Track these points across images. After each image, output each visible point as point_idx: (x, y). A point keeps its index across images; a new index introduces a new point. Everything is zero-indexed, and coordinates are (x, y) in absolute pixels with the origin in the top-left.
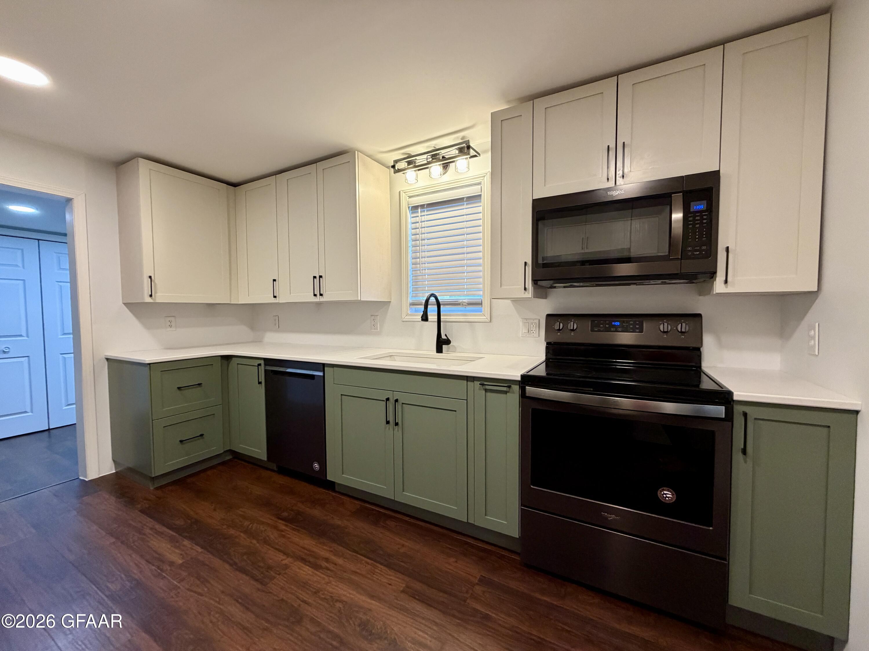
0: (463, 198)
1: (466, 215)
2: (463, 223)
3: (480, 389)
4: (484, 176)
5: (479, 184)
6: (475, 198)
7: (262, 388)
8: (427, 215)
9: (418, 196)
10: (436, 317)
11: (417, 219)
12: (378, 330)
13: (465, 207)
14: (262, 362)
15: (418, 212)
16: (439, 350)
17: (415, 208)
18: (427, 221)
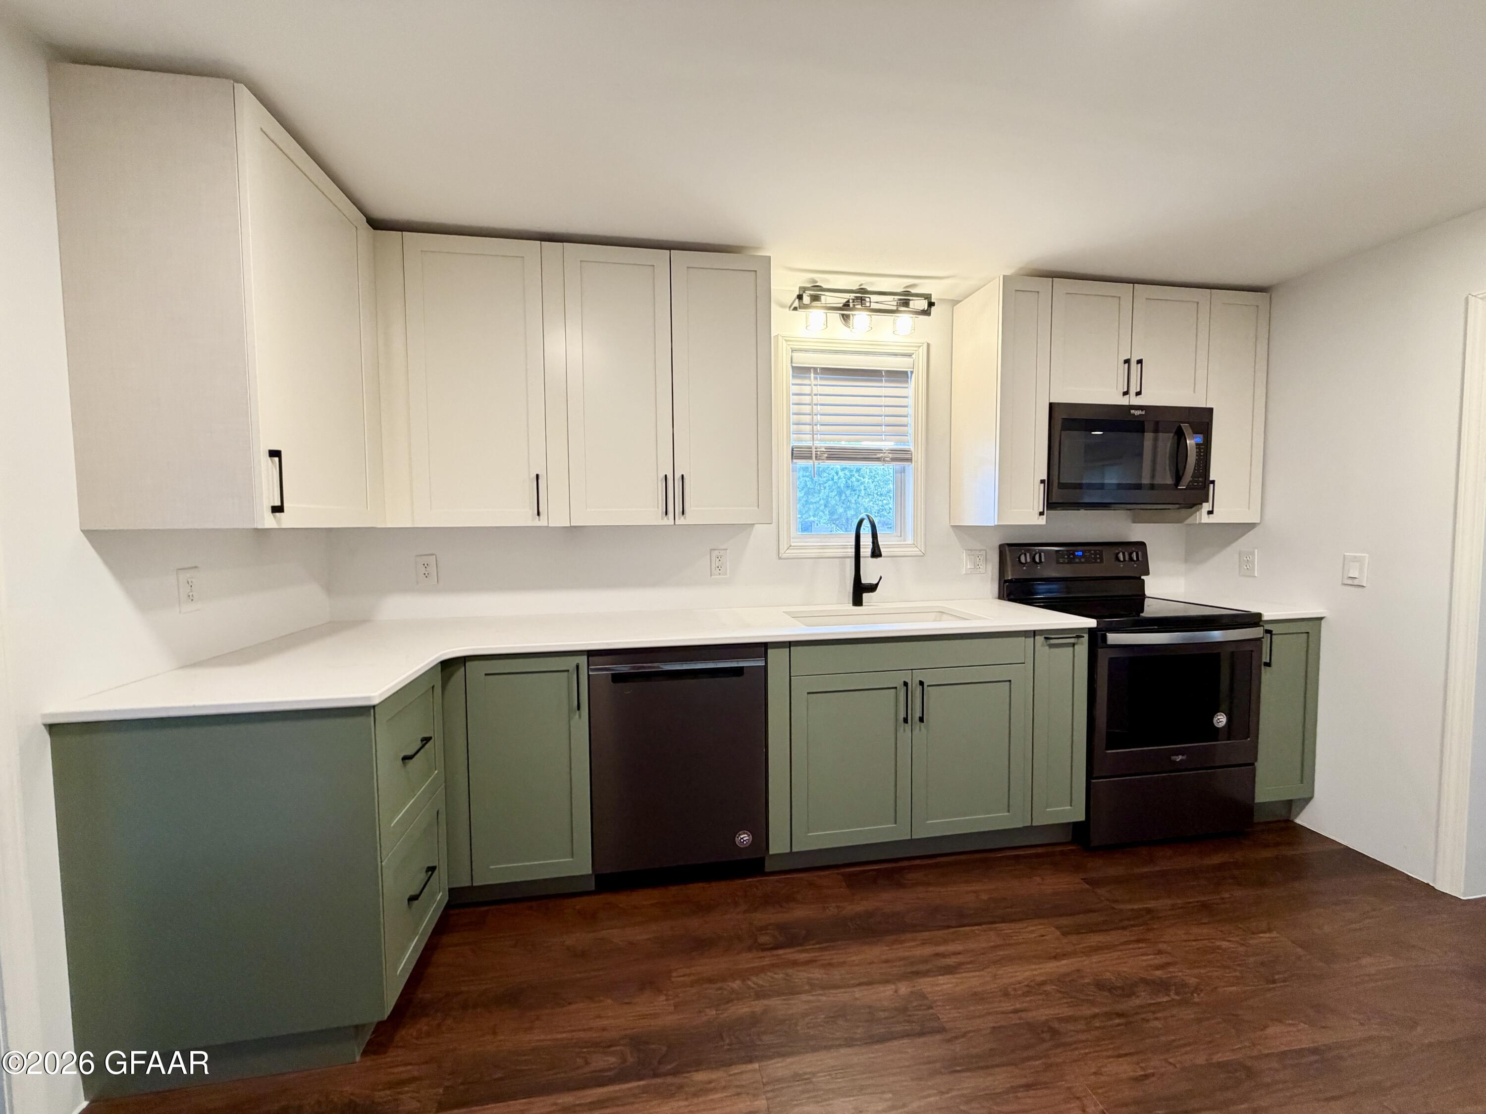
0: (880, 371)
1: (885, 397)
2: (881, 408)
3: (1043, 645)
4: (920, 347)
5: (910, 355)
6: (900, 376)
7: (580, 716)
8: (820, 385)
9: (806, 351)
10: (853, 550)
11: (807, 390)
12: (726, 575)
13: (884, 384)
14: (583, 660)
15: (810, 378)
16: (857, 601)
17: (801, 371)
18: (820, 395)
